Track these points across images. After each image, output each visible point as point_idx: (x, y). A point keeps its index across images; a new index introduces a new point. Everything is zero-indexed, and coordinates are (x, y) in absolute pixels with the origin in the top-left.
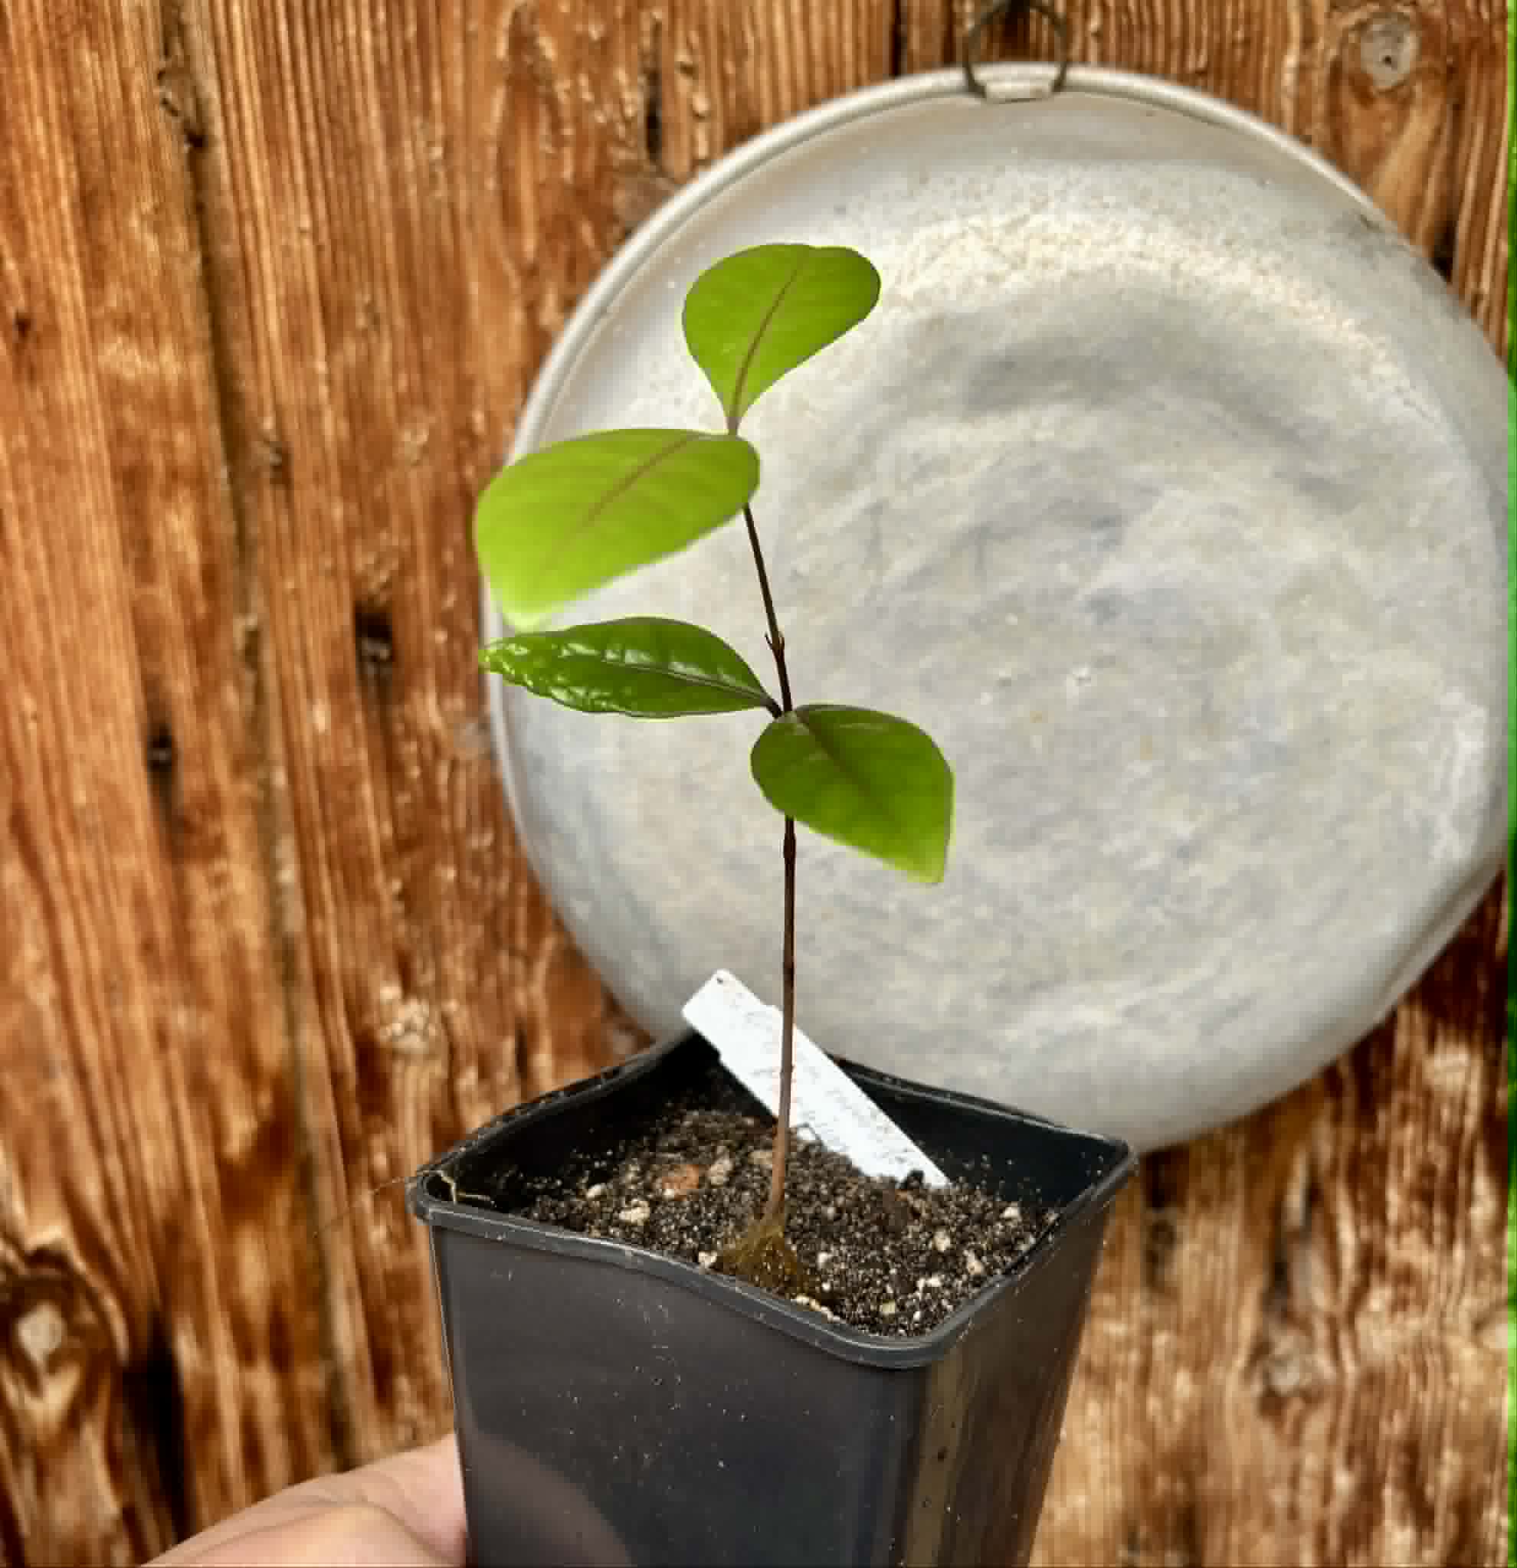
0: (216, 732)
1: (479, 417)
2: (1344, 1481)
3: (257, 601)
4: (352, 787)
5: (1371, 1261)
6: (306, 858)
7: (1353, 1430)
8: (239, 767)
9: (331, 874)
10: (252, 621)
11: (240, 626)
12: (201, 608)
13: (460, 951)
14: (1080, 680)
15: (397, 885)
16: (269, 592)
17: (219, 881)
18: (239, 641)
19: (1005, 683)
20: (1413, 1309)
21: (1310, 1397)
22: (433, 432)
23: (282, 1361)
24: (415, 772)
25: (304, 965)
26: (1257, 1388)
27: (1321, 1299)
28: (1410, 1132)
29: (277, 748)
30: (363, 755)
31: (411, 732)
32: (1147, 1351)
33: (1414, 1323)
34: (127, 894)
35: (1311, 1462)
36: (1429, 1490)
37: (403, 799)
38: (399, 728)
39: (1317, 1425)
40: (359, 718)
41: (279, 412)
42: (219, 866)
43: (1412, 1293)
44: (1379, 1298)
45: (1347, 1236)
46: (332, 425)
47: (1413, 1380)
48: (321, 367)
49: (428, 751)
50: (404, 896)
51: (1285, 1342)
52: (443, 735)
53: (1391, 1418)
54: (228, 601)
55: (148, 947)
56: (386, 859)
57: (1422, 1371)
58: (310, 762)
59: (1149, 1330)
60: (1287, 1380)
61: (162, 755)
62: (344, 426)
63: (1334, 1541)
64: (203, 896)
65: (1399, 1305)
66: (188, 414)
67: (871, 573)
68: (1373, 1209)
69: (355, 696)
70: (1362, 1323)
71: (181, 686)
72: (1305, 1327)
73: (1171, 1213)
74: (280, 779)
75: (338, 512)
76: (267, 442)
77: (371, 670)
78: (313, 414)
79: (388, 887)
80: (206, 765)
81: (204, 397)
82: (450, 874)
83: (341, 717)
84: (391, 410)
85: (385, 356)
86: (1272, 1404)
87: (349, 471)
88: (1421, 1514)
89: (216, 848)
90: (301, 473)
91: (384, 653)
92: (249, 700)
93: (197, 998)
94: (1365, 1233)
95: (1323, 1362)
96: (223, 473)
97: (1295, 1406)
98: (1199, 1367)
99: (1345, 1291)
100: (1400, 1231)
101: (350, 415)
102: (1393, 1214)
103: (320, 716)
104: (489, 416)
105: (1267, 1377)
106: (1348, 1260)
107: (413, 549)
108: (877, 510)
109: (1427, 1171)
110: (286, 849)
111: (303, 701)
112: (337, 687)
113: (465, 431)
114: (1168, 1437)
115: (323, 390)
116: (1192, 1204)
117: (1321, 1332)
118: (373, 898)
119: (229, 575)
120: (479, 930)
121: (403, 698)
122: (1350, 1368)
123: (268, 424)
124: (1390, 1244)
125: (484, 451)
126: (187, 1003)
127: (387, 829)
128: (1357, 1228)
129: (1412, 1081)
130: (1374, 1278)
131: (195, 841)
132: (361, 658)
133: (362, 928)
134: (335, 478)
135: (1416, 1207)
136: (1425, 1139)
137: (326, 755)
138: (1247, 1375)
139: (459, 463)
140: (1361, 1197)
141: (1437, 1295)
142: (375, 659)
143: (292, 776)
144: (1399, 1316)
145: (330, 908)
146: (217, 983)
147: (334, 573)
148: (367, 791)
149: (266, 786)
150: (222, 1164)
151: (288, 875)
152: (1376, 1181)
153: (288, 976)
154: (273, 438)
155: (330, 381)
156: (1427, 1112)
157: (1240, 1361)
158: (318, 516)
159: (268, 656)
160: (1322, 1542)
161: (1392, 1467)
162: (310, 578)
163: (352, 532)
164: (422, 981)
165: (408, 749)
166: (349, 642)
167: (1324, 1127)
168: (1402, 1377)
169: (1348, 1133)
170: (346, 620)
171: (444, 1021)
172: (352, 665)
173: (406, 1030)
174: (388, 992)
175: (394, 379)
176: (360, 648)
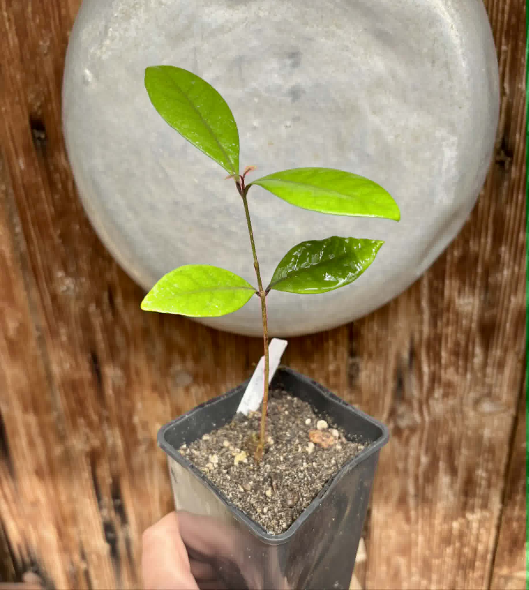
2: (424, 460)
4: (38, 191)
5: (434, 378)
6: (24, 222)
7: (428, 441)
9: (34, 228)
13: (84, 257)
15: (59, 232)
20: (451, 397)
21: (413, 429)
22: (52, 40)
23: (36, 411)
24: (60, 186)
25: (29, 265)
26: (392, 426)
27: (415, 392)
28: (450, 330)
29: (8, 177)
30: (40, 179)
31: (57, 169)
33: (451, 402)
35: (412, 453)
36: (456, 463)
37: (57, 197)
38: (52, 168)
39: (414, 440)
40: (37, 164)
43: (451, 391)
44: (438, 393)
45: (426, 369)
46: (13, 40)
47: (451, 423)
48: (5, 14)
49: (63, 176)
50: (61, 236)
51: (402, 409)
53: (442, 437)
56: (53, 221)
57: (454, 420)
58: (20, 182)
60: (403, 423)
62: (16, 40)
63: (421, 480)
65: (446, 395)
68: (436, 358)
69: (34, 154)
70: (431, 402)
72: (410, 403)
73: (357, 360)
75: (18, 77)
77: (38, 143)
78: (4, 34)
79: (55, 233)
82: (78, 227)
83: (29, 163)
84: (34, 32)
85: (30, 9)
86: (398, 432)
87: (21, 59)
88: (453, 471)
91: (43, 136)
94: (432, 368)
95: (417, 416)
97: (406, 433)
99: (425, 389)
100: (446, 367)
101: (18, 35)
102: (443, 361)
103: (21, 164)
105: (395, 422)
106: (426, 379)
107: (49, 93)
109: (457, 344)
110: (16, 219)
111: (14, 158)
112: (27, 152)
115: (7, 25)
116: (366, 356)
117: (416, 404)
118: (51, 238)
120: (90, 250)
121: (52, 155)
122: (427, 418)
124: (442, 372)
127: (52, 209)
128: (429, 366)
129: (451, 310)
130: (436, 385)
132: (34, 138)
133: (48, 250)
134: (17, 61)
135: (453, 358)
136: (456, 332)
137: (26, 180)
138: (388, 420)
140: (431, 354)
141: (460, 391)
142: (39, 138)
143: (15, 188)
144: (445, 399)
145: (35, 241)
147: (19, 102)
148: (43, 194)
149: (6, 193)
150: (7, 339)
151: (18, 229)
152: (437, 347)
153: (23, 267)
155: (9, 20)
156: (457, 322)
157: (385, 416)
158: (12, 79)
160: (416, 481)
161: (442, 455)
162: (12, 104)
163: (25, 84)
164: (72, 269)
165: (57, 176)
166: (29, 132)
167: (416, 327)
168: (446, 422)
169: (426, 329)
170: (27, 122)
171: (81, 284)
172: (31, 142)
173: (68, 289)
174: (60, 274)
175: (34, 19)
176: (33, 134)
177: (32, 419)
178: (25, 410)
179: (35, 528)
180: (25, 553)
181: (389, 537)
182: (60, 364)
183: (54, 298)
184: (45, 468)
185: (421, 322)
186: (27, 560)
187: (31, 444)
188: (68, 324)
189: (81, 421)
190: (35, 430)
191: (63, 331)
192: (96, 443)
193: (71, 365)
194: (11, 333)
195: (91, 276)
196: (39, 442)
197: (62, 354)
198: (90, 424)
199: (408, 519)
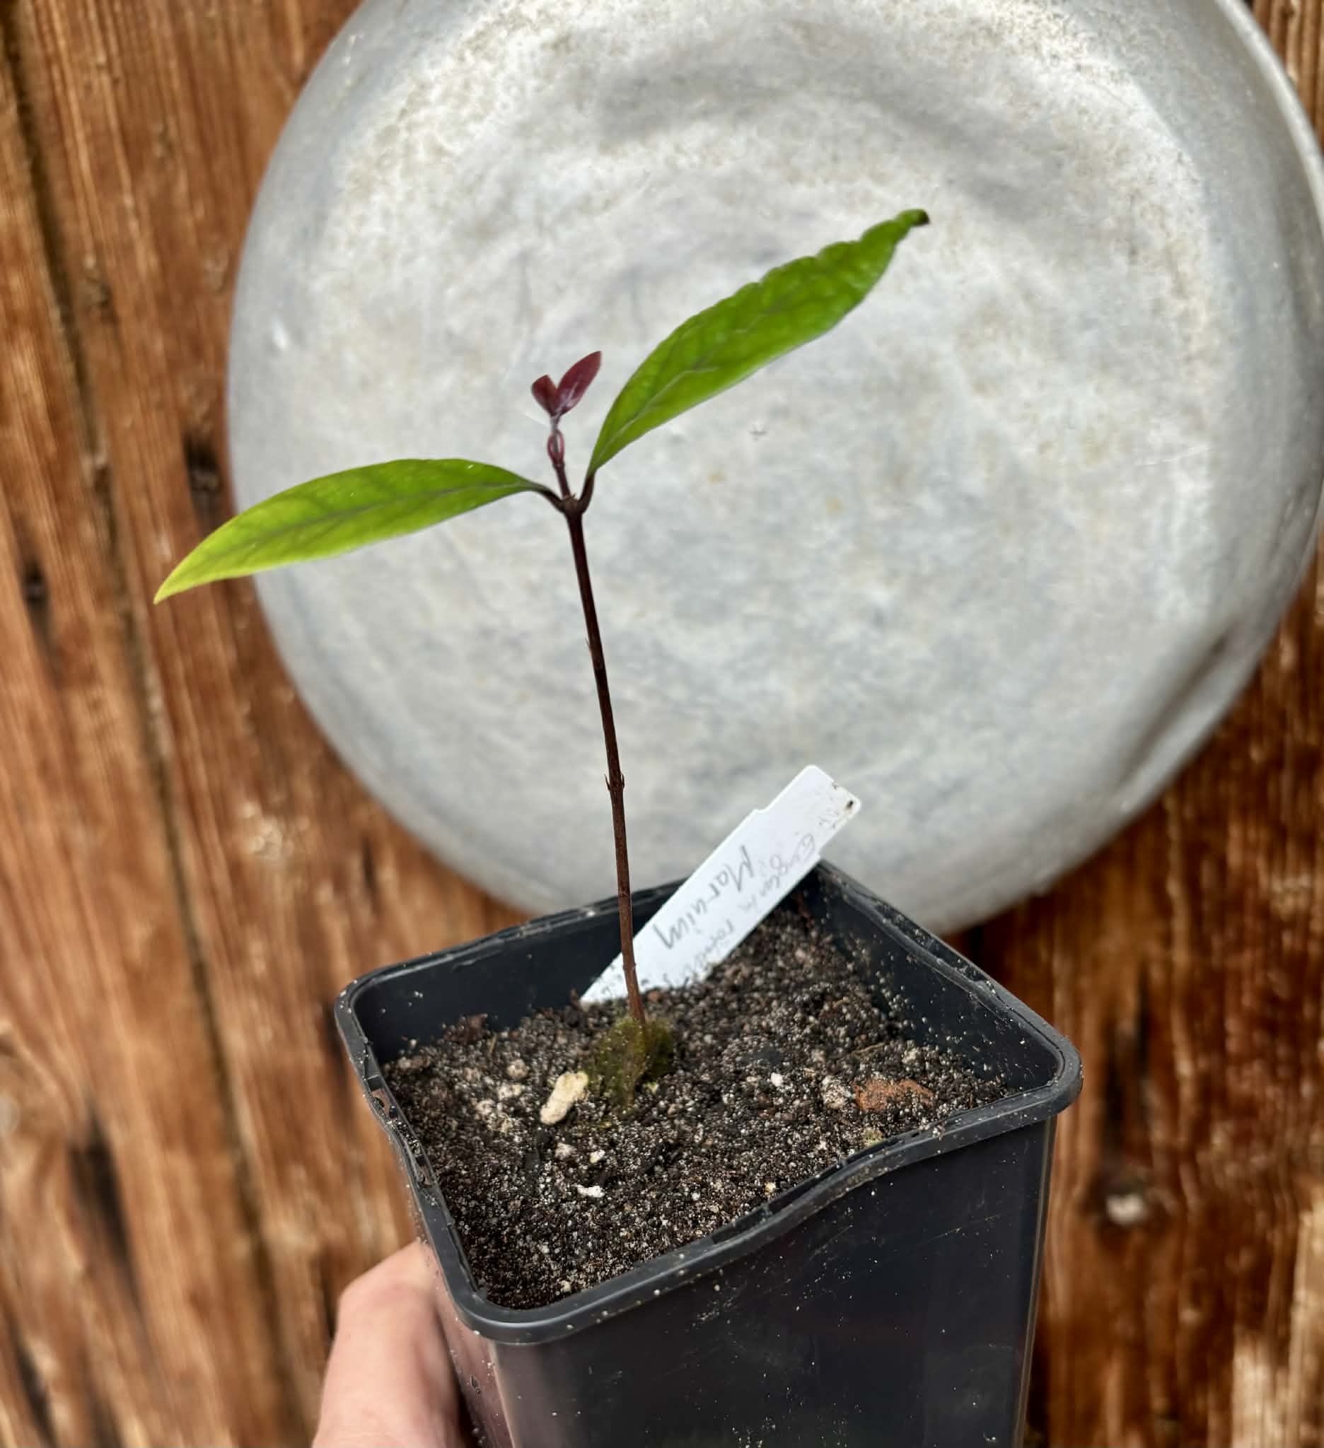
0: (79, 566)
2: (1191, 1316)
3: (103, 442)
4: (200, 613)
5: (1213, 1094)
6: (168, 682)
7: (1199, 1265)
8: (101, 598)
9: (191, 696)
10: (101, 460)
11: (87, 466)
12: (51, 447)
13: (307, 770)
15: (246, 708)
16: (112, 430)
17: (95, 706)
18: (89, 479)
20: (1257, 1144)
21: (1153, 1230)
22: (232, 258)
23: (195, 1146)
25: (177, 788)
26: (1093, 1223)
27: (1160, 1133)
28: (1247, 958)
29: (134, 581)
33: (1260, 1157)
34: (22, 719)
35: (1157, 1296)
39: (1160, 1259)
41: (98, 250)
42: (96, 692)
43: (1257, 1128)
44: (1222, 1135)
45: (1184, 1068)
46: (145, 260)
47: (1261, 1217)
48: (128, 201)
50: (254, 718)
53: (1238, 1254)
54: (77, 438)
55: (44, 768)
56: (234, 679)
60: (1125, 1212)
61: (37, 590)
62: (154, 261)
64: (85, 722)
65: (1241, 1139)
66: (19, 257)
68: (1212, 1039)
69: (191, 525)
70: (1205, 1159)
71: (44, 523)
72: (1145, 1157)
74: (140, 611)
75: (159, 345)
76: (92, 281)
77: (202, 499)
78: (127, 249)
79: (238, 710)
81: (31, 240)
82: (290, 695)
83: (182, 547)
84: (192, 240)
85: (182, 187)
86: (1112, 1235)
87: (164, 302)
88: (1277, 1352)
89: (89, 677)
90: (124, 310)
91: (212, 482)
92: (104, 533)
93: (91, 817)
94: (1203, 1062)
95: (1164, 1195)
96: (55, 314)
97: (1138, 1241)
99: (1185, 1122)
100: (1241, 1062)
101: (158, 249)
102: (1233, 1045)
103: (165, 547)
105: (1102, 1211)
106: (1187, 1092)
109: (1270, 998)
110: (152, 679)
111: (151, 535)
112: (177, 517)
115: (133, 225)
117: (1161, 1162)
118: (228, 721)
119: (74, 415)
122: (1193, 1201)
123: (90, 261)
124: (1231, 1074)
126: (83, 821)
127: (233, 654)
128: (1194, 1058)
129: (1248, 905)
130: (1216, 1110)
131: (73, 668)
132: (194, 489)
133: (222, 750)
134: (153, 311)
135: (1258, 1037)
136: (1266, 966)
140: (1199, 1027)
141: (1283, 1129)
142: (205, 488)
144: (1244, 1151)
145: (194, 730)
147: (161, 406)
148: (212, 617)
149: (129, 619)
150: (128, 967)
151: (157, 703)
152: (1213, 1008)
153: (164, 795)
154: (96, 275)
155: (138, 214)
156: (1268, 938)
158: (144, 351)
159: (118, 495)
160: (1171, 1375)
162: (145, 412)
163: (174, 365)
164: (277, 798)
166: (182, 475)
167: (1154, 949)
168: (1247, 1210)
169: (1181, 956)
170: (174, 452)
171: (300, 837)
172: (187, 499)
173: (268, 845)
174: (249, 809)
175: (192, 208)
176: (192, 480)
177: (182, 1165)
178: (167, 1142)
182: (250, 1031)
183: (236, 868)
184: (213, 1293)
185: (1167, 940)
187: (181, 1228)
188: (267, 932)
189: (298, 1174)
190: (189, 1191)
191: (257, 949)
192: (334, 1232)
193: (276, 1035)
194: (137, 951)
195: (322, 814)
196: (197, 1221)
197: (254, 1005)
198: (320, 1183)
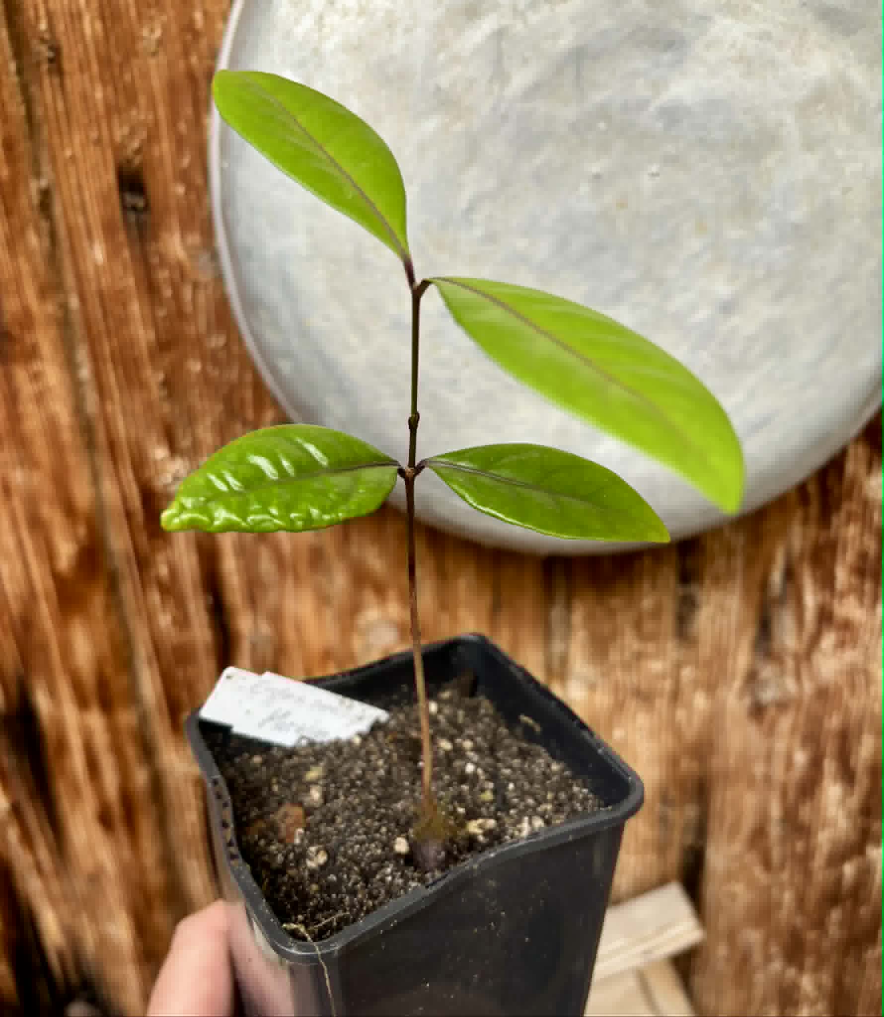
0: (25, 268)
1: (198, 16)
2: (801, 758)
3: (46, 168)
4: (125, 305)
5: (825, 617)
6: (96, 358)
7: (806, 725)
8: (43, 293)
9: (115, 368)
10: (44, 183)
11: (34, 186)
12: (4, 170)
13: (208, 421)
14: (654, 175)
15: (161, 376)
16: (53, 160)
17: (36, 377)
18: (36, 199)
19: (597, 177)
20: (848, 646)
21: (782, 706)
22: (165, 29)
23: (107, 706)
24: (167, 293)
25: (101, 437)
26: (747, 701)
27: (791, 642)
28: (852, 530)
29: (70, 280)
30: (131, 281)
31: (164, 262)
32: (677, 681)
33: (851, 656)
35: (780, 746)
36: (852, 762)
37: (161, 312)
38: (155, 260)
39: (785, 723)
40: (126, 254)
41: (50, 16)
42: (36, 366)
43: (848, 636)
44: (828, 640)
45: (809, 600)
46: (90, 26)
47: (846, 693)
49: (177, 276)
50: (166, 384)
51: (767, 671)
52: (187, 264)
53: (831, 717)
54: (24, 166)
56: (152, 356)
57: (853, 686)
58: (93, 287)
59: (678, 666)
60: (768, 695)
62: (99, 26)
63: (791, 795)
64: (26, 388)
65: (841, 644)
67: (496, 88)
68: (827, 582)
69: (122, 237)
70: (816, 658)
72: (779, 661)
73: (694, 589)
74: (74, 302)
75: (99, 95)
76: (43, 40)
77: (132, 217)
78: (75, 17)
79: (154, 377)
80: (19, 291)
82: (197, 366)
83: (113, 253)
84: (133, 12)
86: (757, 711)
87: (105, 62)
88: (847, 775)
89: (32, 354)
90: (68, 65)
91: (141, 203)
92: (47, 242)
93: (29, 461)
94: (820, 597)
95: (790, 684)
96: (12, 67)
97: (771, 712)
98: (711, 688)
99: (806, 636)
100: (843, 595)
101: (103, 17)
102: (839, 585)
103: (98, 253)
104: (205, 14)
105: (754, 693)
106: (810, 616)
107: (156, 123)
108: (500, 34)
109: (863, 556)
110: (82, 354)
111: (86, 243)
112: (109, 230)
113: (189, 28)
114: (690, 733)
116: (708, 582)
117: (790, 663)
118: (145, 385)
119: (23, 147)
120: (219, 408)
121: (156, 238)
122: (807, 685)
123: (43, 26)
124: (836, 604)
125: (203, 42)
126: (22, 464)
127: (152, 336)
128: (816, 595)
129: (856, 495)
130: (826, 627)
131: (17, 347)
132: (125, 208)
133: (138, 408)
134: (95, 67)
135: (854, 580)
136: (862, 535)
137: (105, 282)
138: (742, 693)
139: (186, 54)
140: (819, 574)
141: (865, 637)
142: (134, 208)
143: (83, 299)
144: (840, 651)
145: (117, 395)
146: (41, 450)
147: (98, 142)
148: (135, 308)
149: (64, 307)
150: (56, 576)
151: (85, 372)
152: (829, 563)
153: (90, 445)
154: (47, 36)
156: (864, 515)
157: (737, 684)
158: (85, 98)
159: (57, 210)
160: (784, 795)
161: (831, 747)
162: (83, 146)
163: (111, 110)
164: (184, 443)
165: (163, 275)
166: (115, 196)
168: (839, 690)
170: (111, 178)
172: (118, 213)
173: (176, 478)
174: (160, 453)
176: (123, 200)
177: (96, 720)
178: (82, 703)
179: (94, 918)
180: (70, 964)
181: (733, 897)
183: (148, 497)
184: (117, 810)
186: (74, 978)
187: (93, 766)
190: (101, 740)
191: (162, 558)
193: (172, 618)
194: (64, 564)
196: (106, 761)
197: (157, 599)
199: (767, 864)
